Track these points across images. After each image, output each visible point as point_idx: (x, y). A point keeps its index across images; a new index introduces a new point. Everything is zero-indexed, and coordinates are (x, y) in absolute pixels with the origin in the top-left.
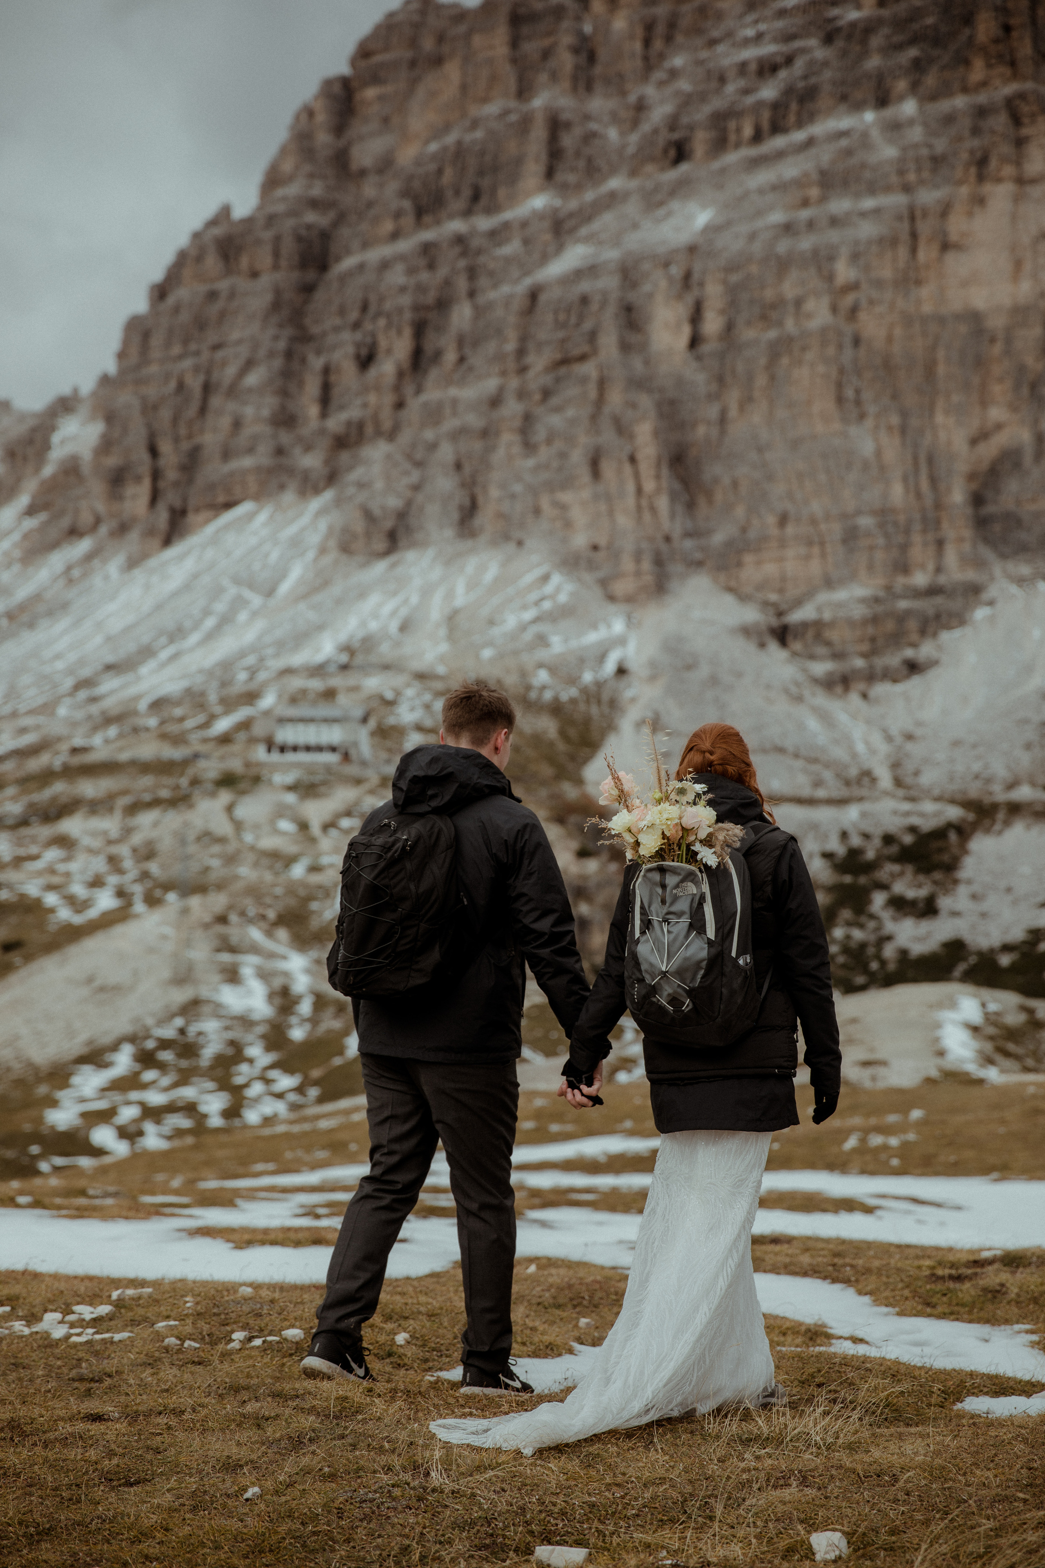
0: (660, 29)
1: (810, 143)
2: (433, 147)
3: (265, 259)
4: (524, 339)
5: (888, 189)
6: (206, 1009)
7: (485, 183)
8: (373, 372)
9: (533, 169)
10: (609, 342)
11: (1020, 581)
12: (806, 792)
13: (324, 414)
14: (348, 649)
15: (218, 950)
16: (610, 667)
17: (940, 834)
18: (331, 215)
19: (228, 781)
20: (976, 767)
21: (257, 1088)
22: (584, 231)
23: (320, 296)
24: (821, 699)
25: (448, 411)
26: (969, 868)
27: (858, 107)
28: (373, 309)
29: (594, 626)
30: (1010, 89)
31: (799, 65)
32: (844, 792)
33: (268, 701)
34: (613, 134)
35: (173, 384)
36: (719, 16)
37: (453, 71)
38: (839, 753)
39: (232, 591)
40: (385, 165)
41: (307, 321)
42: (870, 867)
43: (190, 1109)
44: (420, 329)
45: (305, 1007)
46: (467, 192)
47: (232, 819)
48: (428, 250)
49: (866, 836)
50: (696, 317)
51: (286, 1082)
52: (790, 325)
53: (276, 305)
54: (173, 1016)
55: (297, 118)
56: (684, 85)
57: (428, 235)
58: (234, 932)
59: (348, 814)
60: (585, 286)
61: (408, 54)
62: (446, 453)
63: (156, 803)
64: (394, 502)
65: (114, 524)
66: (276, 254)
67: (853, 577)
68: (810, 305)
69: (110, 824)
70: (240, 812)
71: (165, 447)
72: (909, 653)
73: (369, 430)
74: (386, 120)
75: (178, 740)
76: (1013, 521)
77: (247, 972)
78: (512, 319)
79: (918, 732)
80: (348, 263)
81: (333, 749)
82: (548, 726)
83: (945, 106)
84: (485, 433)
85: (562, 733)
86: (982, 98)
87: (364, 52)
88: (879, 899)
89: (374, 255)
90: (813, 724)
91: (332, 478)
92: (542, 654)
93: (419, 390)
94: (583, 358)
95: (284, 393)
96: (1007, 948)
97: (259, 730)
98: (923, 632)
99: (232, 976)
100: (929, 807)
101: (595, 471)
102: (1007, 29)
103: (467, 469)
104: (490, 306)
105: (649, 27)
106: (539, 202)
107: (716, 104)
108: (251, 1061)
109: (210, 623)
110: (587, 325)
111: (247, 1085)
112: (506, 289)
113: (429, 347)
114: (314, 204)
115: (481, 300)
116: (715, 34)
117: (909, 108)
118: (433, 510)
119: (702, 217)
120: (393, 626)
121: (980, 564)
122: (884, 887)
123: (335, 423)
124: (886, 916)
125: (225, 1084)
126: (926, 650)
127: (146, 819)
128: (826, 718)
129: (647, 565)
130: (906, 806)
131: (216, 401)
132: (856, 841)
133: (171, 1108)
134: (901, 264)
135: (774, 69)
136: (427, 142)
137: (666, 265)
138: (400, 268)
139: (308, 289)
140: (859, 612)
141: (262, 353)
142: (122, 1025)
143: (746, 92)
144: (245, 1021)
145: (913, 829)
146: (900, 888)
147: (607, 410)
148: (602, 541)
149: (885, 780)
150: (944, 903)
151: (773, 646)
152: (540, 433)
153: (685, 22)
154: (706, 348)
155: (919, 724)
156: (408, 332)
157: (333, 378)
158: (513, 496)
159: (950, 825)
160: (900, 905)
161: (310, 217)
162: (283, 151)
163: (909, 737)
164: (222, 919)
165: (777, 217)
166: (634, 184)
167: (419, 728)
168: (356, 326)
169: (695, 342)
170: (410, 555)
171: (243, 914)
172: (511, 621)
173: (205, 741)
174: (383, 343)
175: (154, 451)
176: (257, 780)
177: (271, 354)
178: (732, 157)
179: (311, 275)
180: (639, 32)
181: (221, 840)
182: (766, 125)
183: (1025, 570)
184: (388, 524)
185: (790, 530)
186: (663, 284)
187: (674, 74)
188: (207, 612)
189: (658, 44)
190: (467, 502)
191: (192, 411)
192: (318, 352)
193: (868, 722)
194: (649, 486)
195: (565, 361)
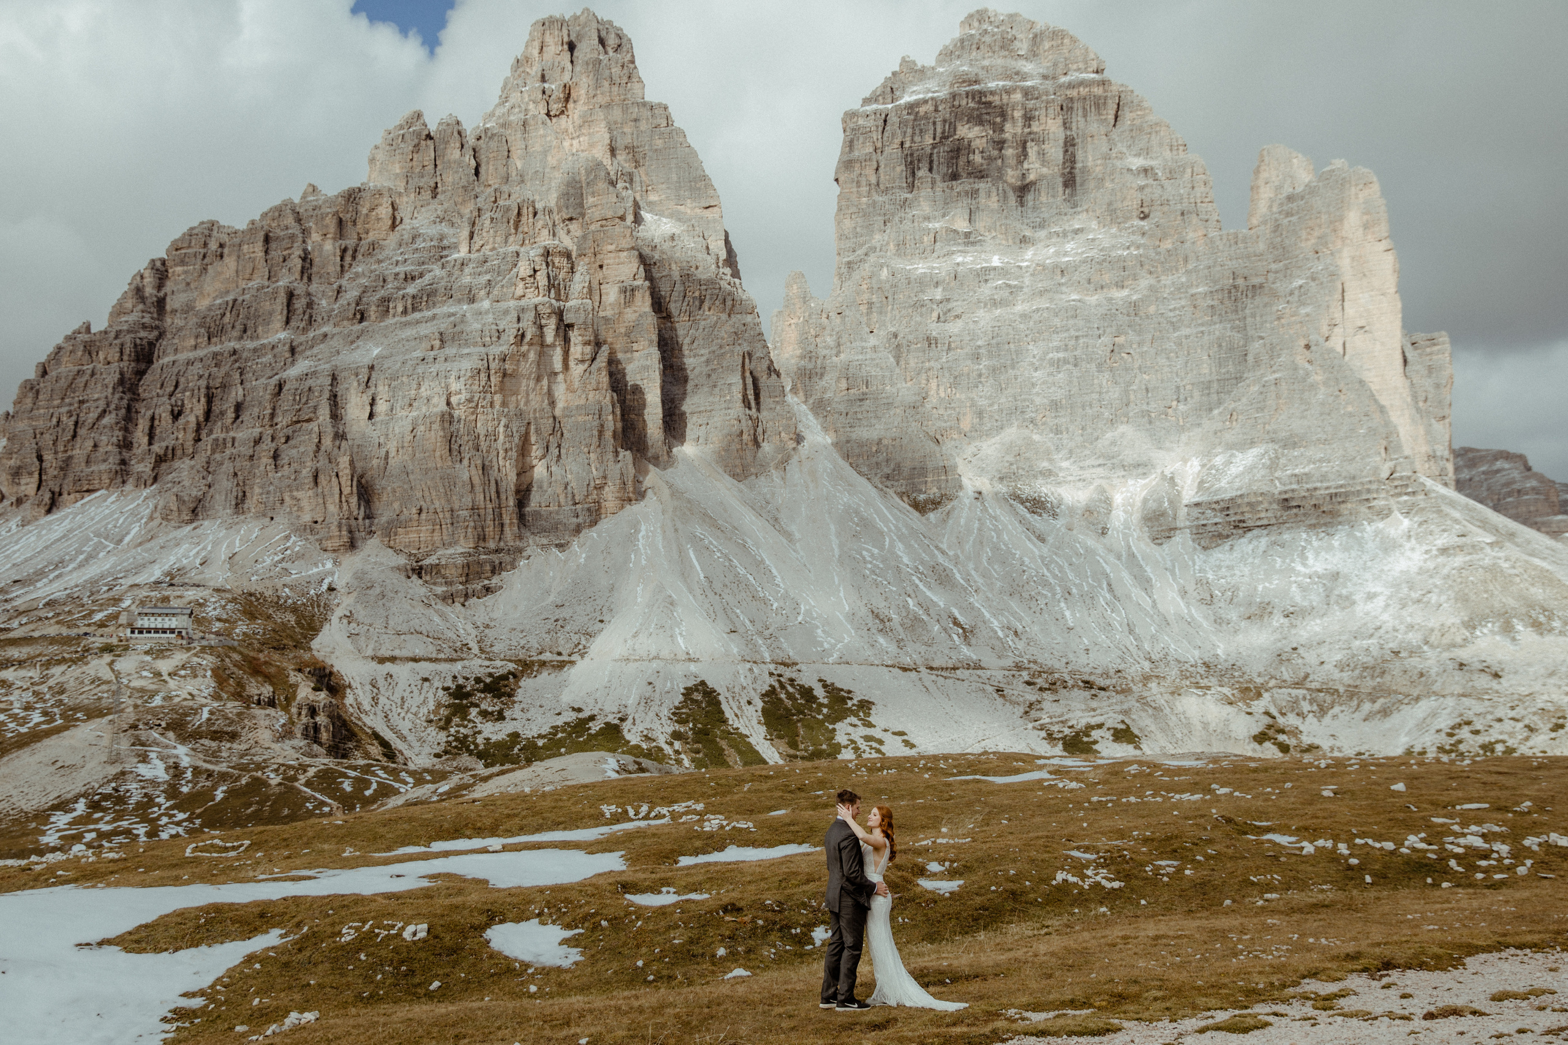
0: (350, 252)
1: (434, 317)
2: (218, 301)
3: (113, 354)
4: (274, 409)
5: (475, 344)
6: (129, 777)
7: (250, 324)
8: (182, 420)
9: (279, 319)
10: (324, 412)
11: (543, 547)
12: (434, 656)
13: (150, 443)
14: (169, 574)
15: (133, 745)
16: (325, 587)
17: (504, 677)
18: (156, 333)
19: (108, 649)
20: (523, 642)
21: (165, 820)
22: (308, 353)
23: (148, 377)
24: (440, 606)
25: (229, 445)
26: (520, 695)
27: (459, 301)
28: (181, 387)
29: (316, 565)
30: (538, 300)
31: (427, 278)
32: (455, 656)
33: (127, 603)
34: (324, 302)
35: (54, 420)
36: (382, 248)
37: (230, 262)
38: (450, 634)
39: (96, 539)
40: (188, 308)
41: (141, 390)
42: (468, 695)
43: (128, 832)
44: (210, 399)
45: (189, 775)
46: (239, 327)
47: (113, 670)
48: (215, 355)
49: (467, 679)
50: (373, 403)
51: (181, 816)
52: (424, 409)
53: (122, 381)
54: (109, 781)
55: (134, 278)
56: (363, 281)
57: (217, 348)
58: (143, 734)
59: (183, 667)
60: (310, 382)
61: (202, 251)
62: (228, 467)
63: (64, 660)
64: (194, 493)
65: (14, 499)
66: (122, 353)
67: (456, 543)
68: (435, 400)
69: (35, 673)
70: (117, 666)
71: (48, 457)
72: (486, 582)
73: (179, 452)
74: (188, 284)
75: (70, 625)
76: (537, 514)
77: (153, 755)
78: (268, 397)
79: (492, 624)
80: (166, 360)
81: (172, 631)
82: (291, 619)
83: (503, 305)
84: (251, 457)
85: (298, 623)
86: (523, 302)
87: (176, 247)
88: (474, 712)
89: (182, 357)
90: (437, 619)
91: (155, 479)
92: (287, 580)
93: (211, 432)
94: (309, 420)
95: (126, 429)
96: (540, 736)
97: (123, 619)
98: (493, 572)
99: (144, 759)
100: (498, 663)
101: (316, 483)
102: (535, 271)
103: (240, 478)
104: (254, 389)
105: (344, 251)
106: (282, 335)
107: (382, 293)
108: (159, 806)
109: (82, 557)
110: (311, 404)
111: (158, 818)
112: (263, 380)
113: (216, 409)
114: (144, 327)
115: (248, 385)
116: (381, 257)
117: (486, 304)
118: (220, 498)
119: (376, 352)
120: (198, 561)
121: (521, 538)
122: (477, 706)
123: (157, 448)
124: (478, 720)
125: (144, 819)
126: (495, 581)
127: (57, 670)
128: (442, 615)
129: (344, 533)
130: (487, 663)
131: (82, 432)
132: (461, 681)
133: (115, 833)
134: (483, 383)
135: (413, 278)
136: (215, 299)
137: (357, 375)
138: (198, 365)
139: (140, 374)
140: (460, 561)
141: (113, 406)
142: (79, 788)
143: (399, 289)
144: (154, 783)
145: (490, 675)
146: (484, 706)
147: (323, 448)
148: (320, 520)
149: (475, 650)
150: (507, 714)
151: (414, 577)
152: (284, 460)
153: (362, 250)
154: (376, 419)
155: (491, 620)
156: (203, 400)
157: (156, 422)
158: (268, 493)
159: (510, 673)
160: (484, 714)
161: (143, 334)
162: (125, 295)
163: (487, 626)
164: (134, 727)
165: (418, 354)
166: (337, 330)
167: (219, 620)
168: (171, 395)
169: (371, 416)
170: (206, 523)
171: (147, 724)
172: (268, 561)
173: (89, 625)
174: (188, 405)
175: (40, 458)
176: (126, 648)
177: (117, 408)
178: (390, 321)
179: (143, 366)
180: (338, 253)
181: (109, 682)
182: (409, 306)
183: (545, 541)
184: (192, 506)
185: (424, 516)
186: (355, 384)
187: (357, 275)
188: (79, 552)
189: (348, 259)
190: (240, 494)
191: (68, 436)
192: (148, 409)
193: (465, 618)
194: (347, 490)
195: (298, 422)
